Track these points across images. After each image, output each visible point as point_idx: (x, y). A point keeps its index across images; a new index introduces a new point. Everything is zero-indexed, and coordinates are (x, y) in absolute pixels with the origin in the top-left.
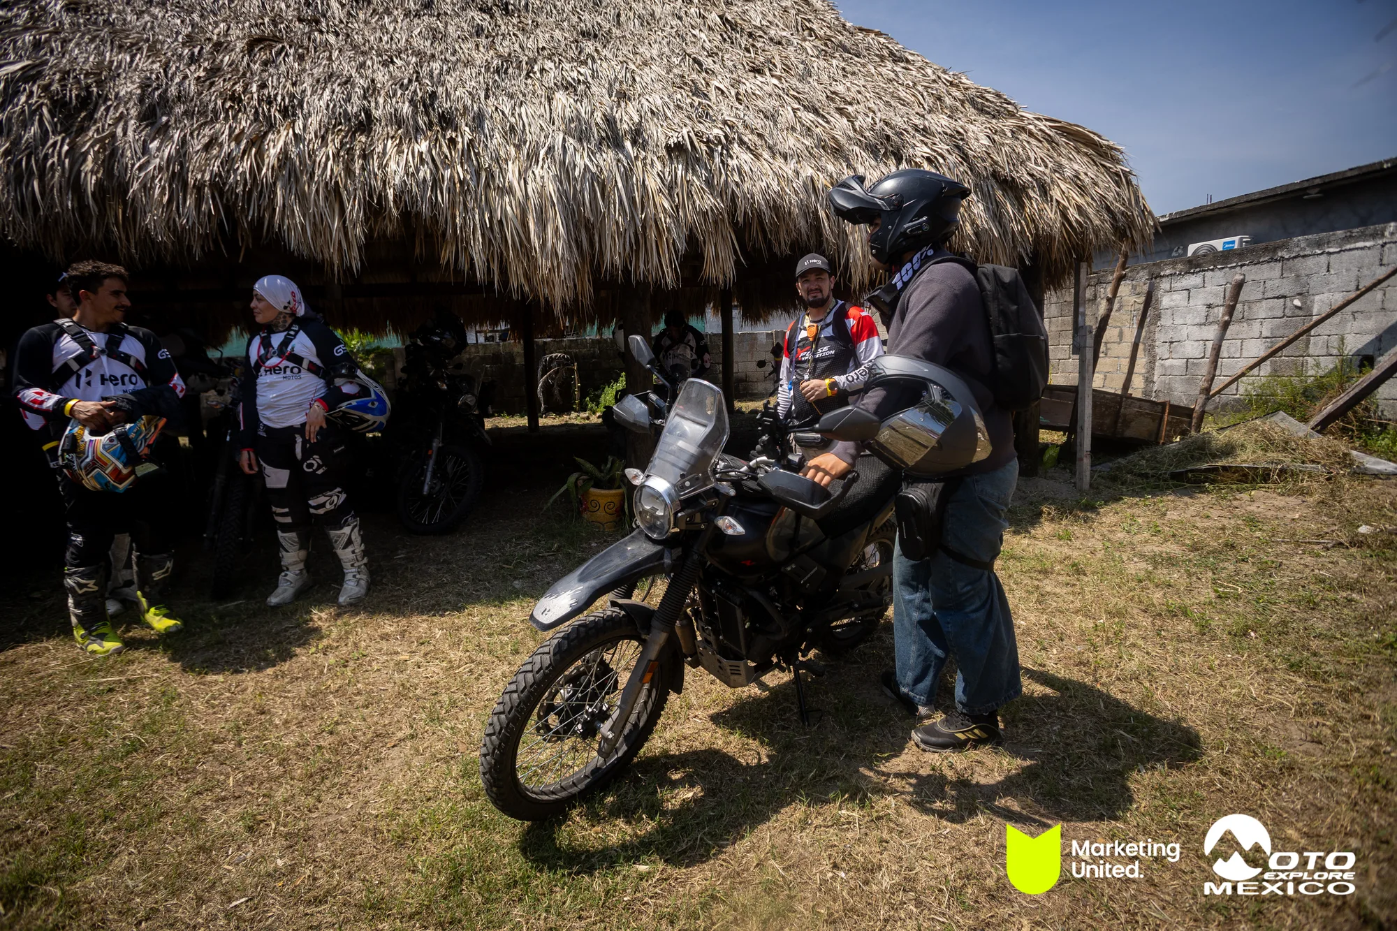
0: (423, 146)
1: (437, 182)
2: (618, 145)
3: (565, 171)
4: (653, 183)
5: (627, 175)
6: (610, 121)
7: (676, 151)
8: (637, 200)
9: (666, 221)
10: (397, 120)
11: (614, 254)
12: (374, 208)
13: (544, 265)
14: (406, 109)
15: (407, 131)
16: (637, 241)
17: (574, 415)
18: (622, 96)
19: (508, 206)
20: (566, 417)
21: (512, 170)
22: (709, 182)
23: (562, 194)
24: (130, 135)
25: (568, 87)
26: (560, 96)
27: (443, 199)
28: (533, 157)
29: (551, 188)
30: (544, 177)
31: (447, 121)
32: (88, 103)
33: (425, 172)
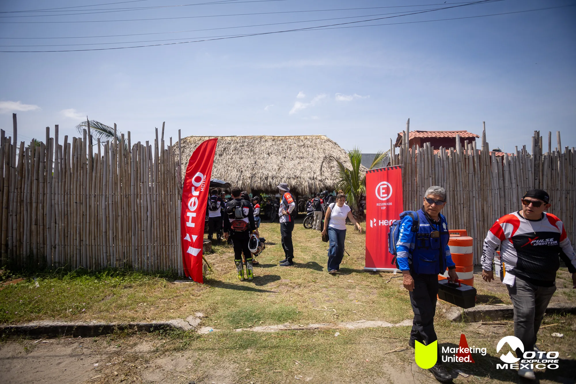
0: (295, 181)
1: (297, 184)
2: (314, 179)
3: (309, 183)
4: (317, 184)
5: (315, 183)
6: (313, 177)
7: (320, 180)
8: (315, 185)
9: (318, 188)
10: (293, 178)
11: (313, 191)
12: (291, 187)
13: (306, 192)
14: (294, 177)
15: (294, 179)
16: (316, 189)
17: (305, 212)
18: (315, 173)
19: (303, 186)
20: (303, 213)
21: (304, 183)
22: (323, 184)
23: (308, 185)
24: (271, 180)
25: (309, 172)
26: (308, 174)
27: (297, 186)
28: (305, 181)
29: (307, 185)
30: (307, 183)
31: (297, 178)
32: (267, 177)
33: (296, 184)
